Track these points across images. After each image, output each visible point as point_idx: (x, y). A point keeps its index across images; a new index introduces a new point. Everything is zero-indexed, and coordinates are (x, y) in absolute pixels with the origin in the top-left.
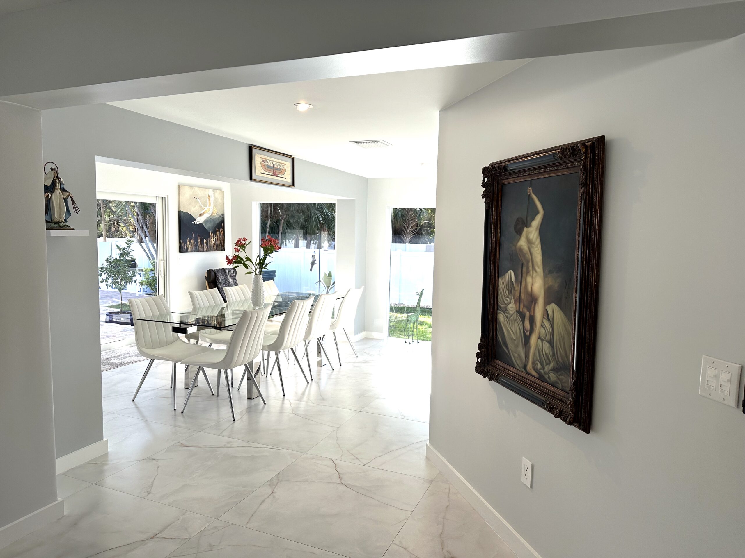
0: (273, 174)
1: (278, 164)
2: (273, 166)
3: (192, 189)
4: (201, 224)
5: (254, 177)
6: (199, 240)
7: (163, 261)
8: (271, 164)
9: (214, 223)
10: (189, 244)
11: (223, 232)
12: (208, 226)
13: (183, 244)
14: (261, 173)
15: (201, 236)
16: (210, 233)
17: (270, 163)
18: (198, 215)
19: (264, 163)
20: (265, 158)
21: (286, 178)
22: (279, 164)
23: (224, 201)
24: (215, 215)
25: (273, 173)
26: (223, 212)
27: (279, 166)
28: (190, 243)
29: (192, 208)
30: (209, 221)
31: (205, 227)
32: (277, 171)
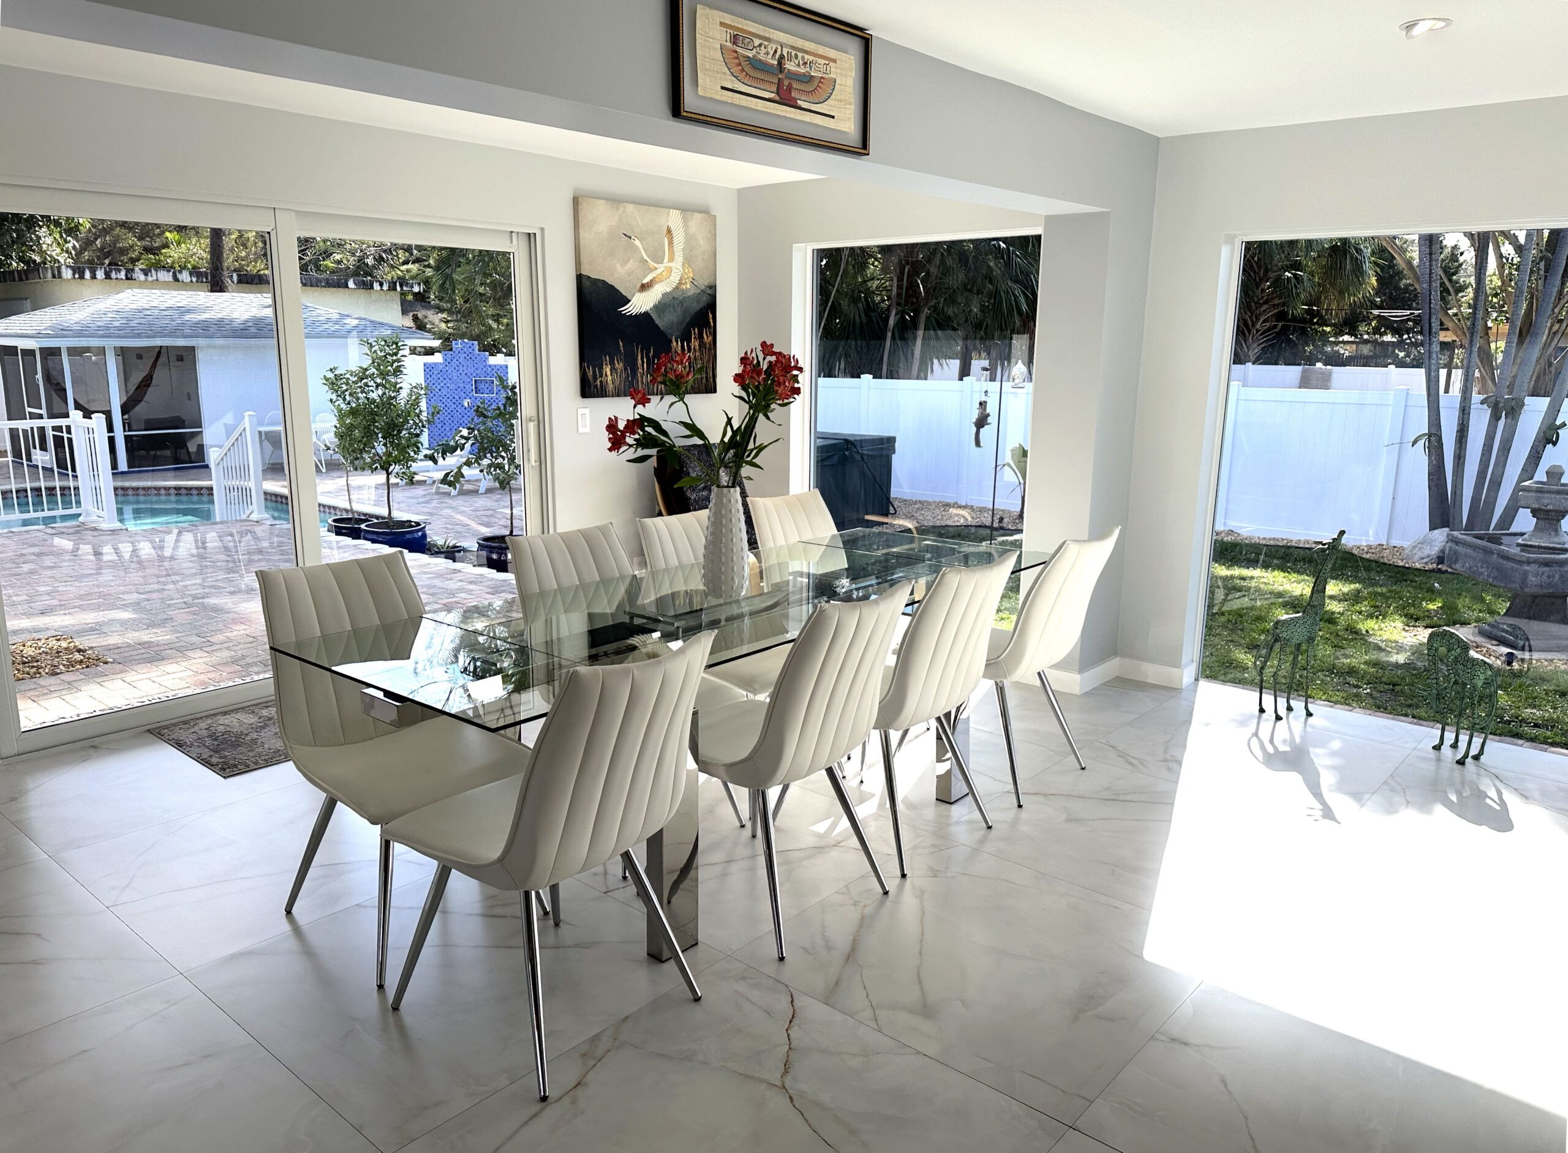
0: (777, 98)
1: (800, 55)
2: (780, 63)
3: (618, 209)
4: (646, 315)
5: (689, 101)
6: (640, 361)
7: (536, 423)
8: (767, 53)
9: (685, 312)
10: (609, 373)
11: (711, 338)
12: (666, 320)
13: (590, 373)
14: (723, 88)
15: (646, 349)
16: (674, 340)
17: (763, 50)
18: (635, 286)
19: (739, 50)
20: (740, 26)
21: (833, 117)
22: (807, 57)
23: (715, 247)
24: (688, 286)
25: (778, 93)
26: (712, 278)
27: (805, 63)
28: (611, 370)
29: (618, 266)
30: (669, 305)
31: (657, 322)
32: (795, 85)
